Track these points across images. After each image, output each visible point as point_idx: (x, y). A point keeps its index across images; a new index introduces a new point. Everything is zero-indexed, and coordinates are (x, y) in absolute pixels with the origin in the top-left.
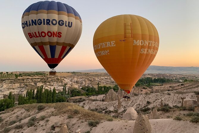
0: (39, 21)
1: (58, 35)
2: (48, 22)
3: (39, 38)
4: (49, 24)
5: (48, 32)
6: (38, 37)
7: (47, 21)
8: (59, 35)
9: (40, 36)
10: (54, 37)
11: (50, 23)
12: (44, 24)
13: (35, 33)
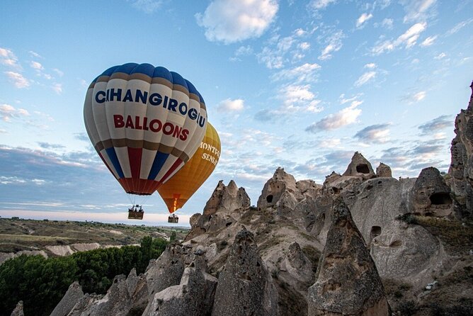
0: (157, 97)
1: (181, 134)
2: (173, 105)
3: (142, 130)
4: (174, 110)
5: (167, 124)
6: (140, 128)
7: (170, 103)
8: (183, 134)
9: (146, 128)
10: (174, 136)
11: (177, 108)
12: (165, 106)
13: (137, 118)
